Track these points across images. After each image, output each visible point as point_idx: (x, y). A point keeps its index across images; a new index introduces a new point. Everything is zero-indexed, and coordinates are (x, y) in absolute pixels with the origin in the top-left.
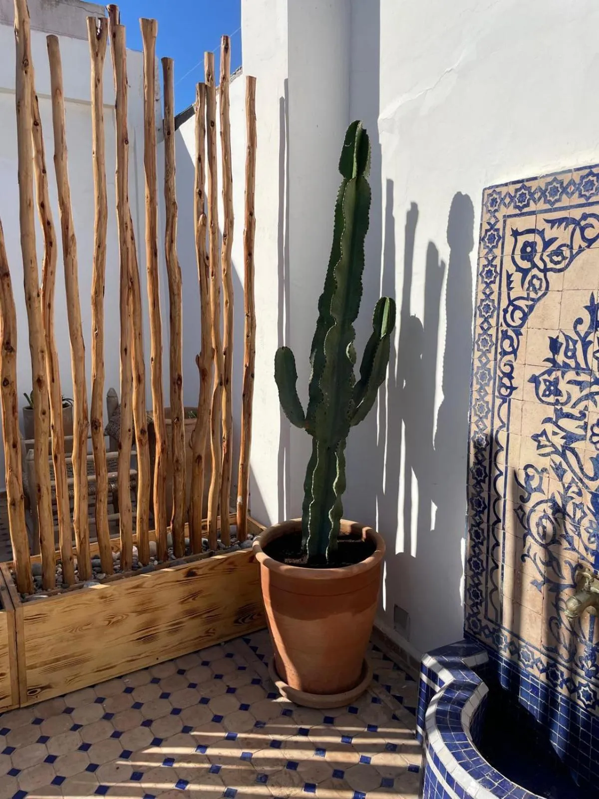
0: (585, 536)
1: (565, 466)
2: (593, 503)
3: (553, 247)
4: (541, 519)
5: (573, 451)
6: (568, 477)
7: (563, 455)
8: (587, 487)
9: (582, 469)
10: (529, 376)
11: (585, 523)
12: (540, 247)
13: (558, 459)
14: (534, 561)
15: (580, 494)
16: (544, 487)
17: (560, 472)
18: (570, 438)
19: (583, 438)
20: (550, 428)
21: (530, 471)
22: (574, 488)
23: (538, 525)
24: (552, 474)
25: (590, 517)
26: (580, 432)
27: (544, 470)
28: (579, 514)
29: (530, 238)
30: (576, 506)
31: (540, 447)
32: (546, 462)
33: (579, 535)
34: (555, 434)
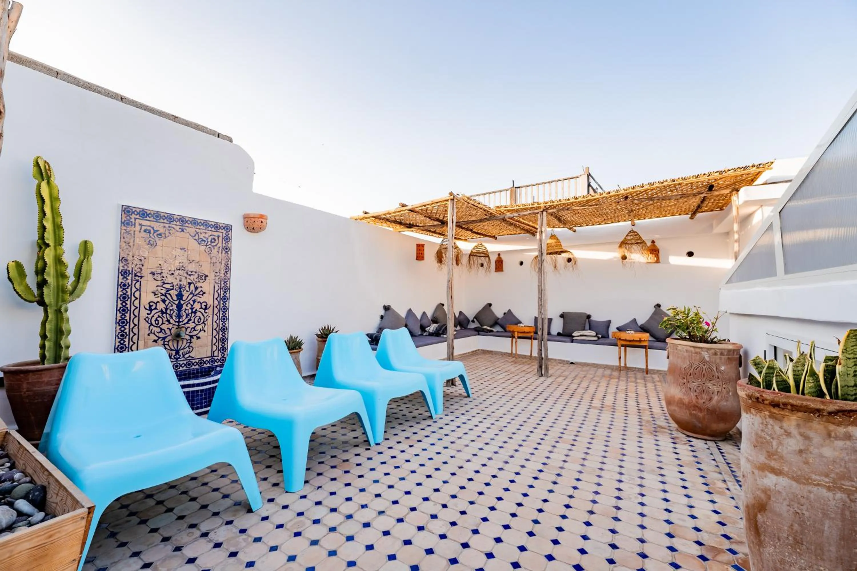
0: (174, 318)
1: (166, 299)
2: (177, 307)
3: (158, 233)
4: (156, 319)
5: (169, 294)
6: (167, 303)
7: (166, 296)
8: (174, 303)
9: (172, 299)
10: (150, 272)
11: (175, 314)
12: (152, 231)
13: (163, 297)
14: (154, 334)
15: (172, 306)
16: (158, 307)
17: (164, 301)
18: (168, 290)
19: (172, 289)
20: (159, 288)
21: (151, 304)
22: (170, 305)
23: (155, 321)
24: (161, 302)
25: (176, 312)
26: (172, 288)
27: (158, 302)
28: (172, 312)
29: (148, 228)
30: (170, 310)
31: (155, 295)
32: (159, 299)
33: (172, 318)
34: (162, 289)
